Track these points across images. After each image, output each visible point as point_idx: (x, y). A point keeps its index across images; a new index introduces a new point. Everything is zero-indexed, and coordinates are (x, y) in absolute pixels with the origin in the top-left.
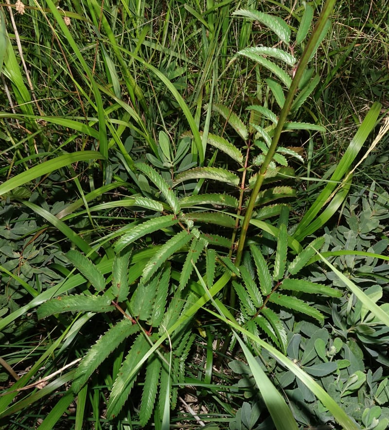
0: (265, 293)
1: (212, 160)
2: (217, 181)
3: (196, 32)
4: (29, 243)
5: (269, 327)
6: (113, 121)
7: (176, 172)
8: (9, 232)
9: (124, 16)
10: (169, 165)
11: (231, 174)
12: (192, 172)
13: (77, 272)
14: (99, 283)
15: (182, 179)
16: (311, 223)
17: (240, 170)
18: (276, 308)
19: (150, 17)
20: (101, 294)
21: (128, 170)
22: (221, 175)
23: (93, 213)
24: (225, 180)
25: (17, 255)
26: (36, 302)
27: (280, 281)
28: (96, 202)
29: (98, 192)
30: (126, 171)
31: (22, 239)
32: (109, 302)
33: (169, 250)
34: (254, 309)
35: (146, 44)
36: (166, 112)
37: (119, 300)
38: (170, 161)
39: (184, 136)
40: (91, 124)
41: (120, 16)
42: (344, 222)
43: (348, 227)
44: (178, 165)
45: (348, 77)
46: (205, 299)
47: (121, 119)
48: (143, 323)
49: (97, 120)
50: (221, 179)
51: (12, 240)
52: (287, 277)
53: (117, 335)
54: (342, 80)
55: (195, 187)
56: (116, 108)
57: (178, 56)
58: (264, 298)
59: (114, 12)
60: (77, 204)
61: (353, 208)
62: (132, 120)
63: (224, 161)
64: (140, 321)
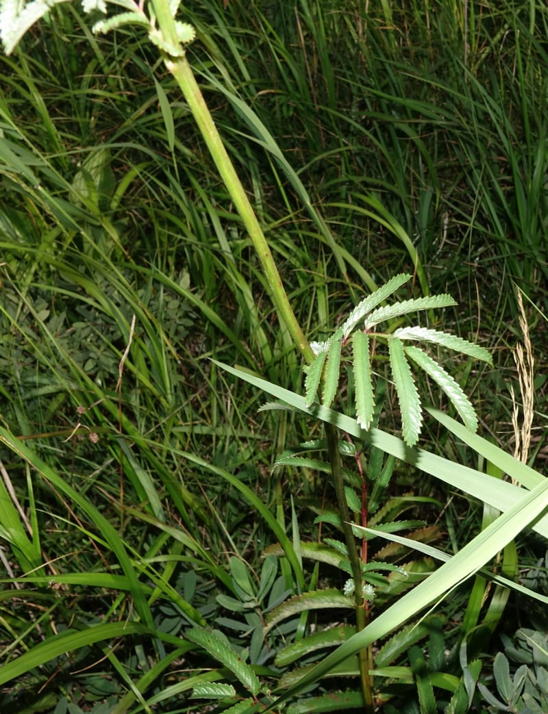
7: (265, 611)
12: (288, 604)
15: (276, 620)
36: (236, 516)
38: (253, 597)
44: (266, 599)
55: (297, 625)
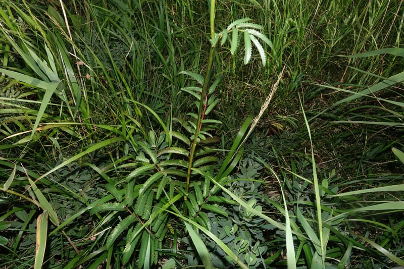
0: (200, 204)
1: (176, 144)
2: (179, 154)
3: (169, 86)
4: (87, 184)
5: (203, 222)
6: (128, 126)
7: (158, 150)
8: (77, 179)
9: (134, 80)
10: (155, 146)
11: (184, 150)
12: (166, 150)
13: (109, 193)
14: (119, 198)
15: (161, 154)
16: (224, 171)
17: (189, 149)
18: (207, 211)
19: (147, 80)
20: (120, 203)
21: (136, 151)
22: (180, 151)
23: (118, 170)
24: (181, 153)
25: (80, 190)
26: (89, 208)
27: (207, 197)
28: (119, 164)
29: (120, 160)
30: (134, 151)
31: (84, 183)
32: (124, 207)
33: (152, 181)
34: (195, 213)
35: (145, 92)
37: (129, 206)
39: (162, 133)
40: (118, 128)
41: (132, 80)
42: (240, 172)
43: (242, 174)
44: (159, 147)
45: (243, 106)
46: (169, 204)
47: (132, 126)
48: (140, 217)
49: (120, 126)
50: (180, 153)
51: (79, 183)
52: (210, 196)
53: (127, 222)
54: (241, 107)
55: (167, 157)
56: (129, 121)
57: (160, 98)
58: (200, 206)
59: (129, 78)
60: (110, 165)
61: (244, 165)
62: (137, 127)
63: (181, 144)
64: (139, 216)
